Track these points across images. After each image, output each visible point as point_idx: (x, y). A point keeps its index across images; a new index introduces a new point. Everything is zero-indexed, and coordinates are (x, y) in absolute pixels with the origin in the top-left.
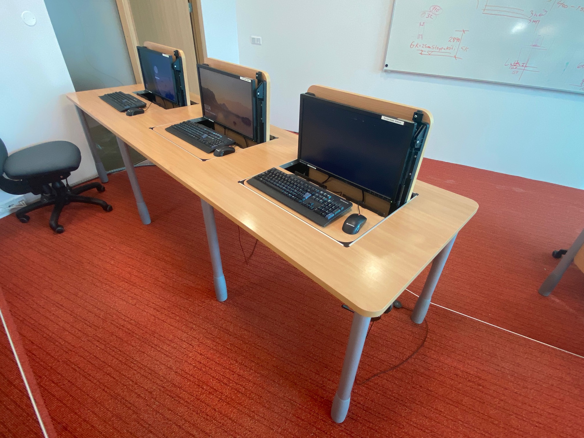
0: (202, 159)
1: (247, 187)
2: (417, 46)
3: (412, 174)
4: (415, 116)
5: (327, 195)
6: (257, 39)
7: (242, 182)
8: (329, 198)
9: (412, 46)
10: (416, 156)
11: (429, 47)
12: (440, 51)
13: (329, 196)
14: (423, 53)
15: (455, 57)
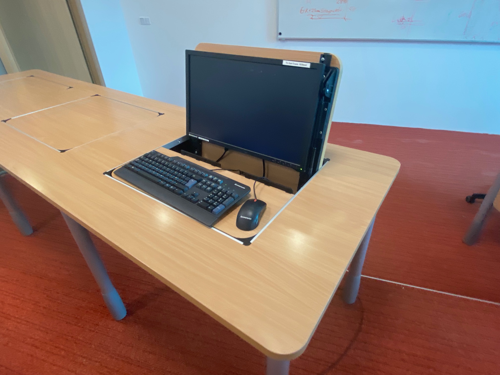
0: (60, 150)
1: (114, 179)
2: (306, 11)
3: (322, 132)
4: (323, 59)
5: (218, 179)
6: (145, 19)
7: (110, 173)
8: (221, 183)
9: (302, 11)
10: (326, 109)
11: (318, 11)
12: (330, 14)
13: (219, 180)
14: (314, 17)
15: (345, 19)
